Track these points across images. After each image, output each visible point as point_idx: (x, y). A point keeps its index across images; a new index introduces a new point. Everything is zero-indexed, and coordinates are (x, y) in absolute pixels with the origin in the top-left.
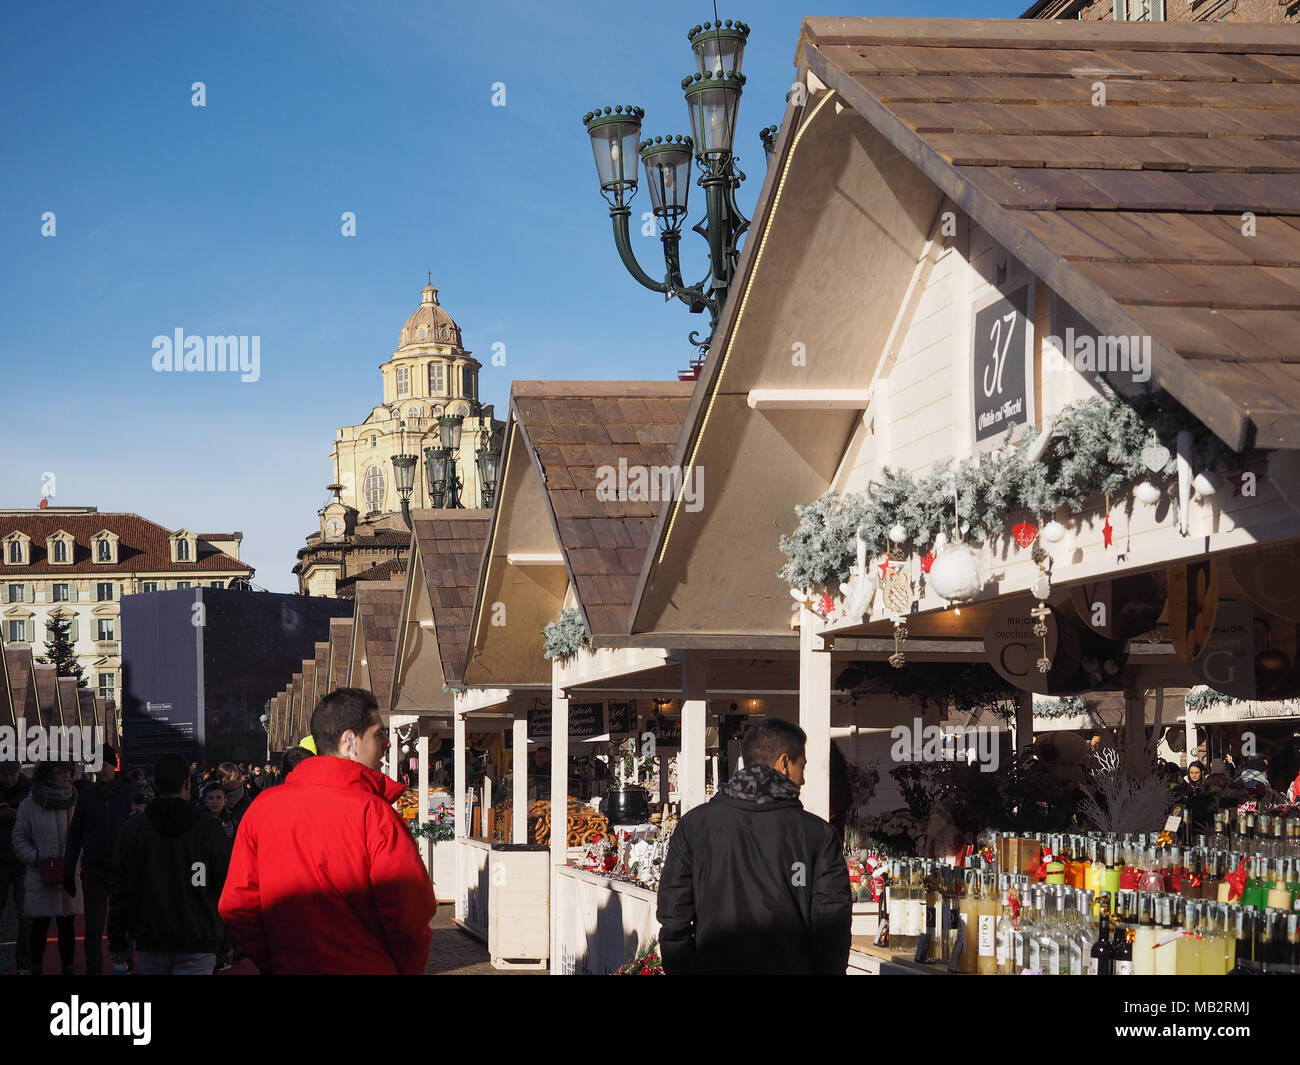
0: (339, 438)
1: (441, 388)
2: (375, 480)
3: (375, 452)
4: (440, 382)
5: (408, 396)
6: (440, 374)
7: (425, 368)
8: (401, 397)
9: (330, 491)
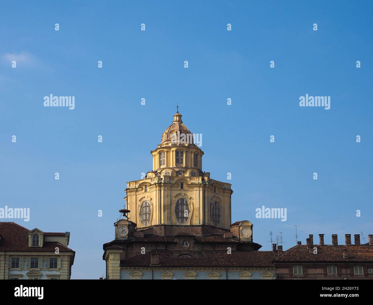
0: (128, 187)
1: (182, 163)
2: (146, 209)
3: (147, 195)
4: (182, 160)
5: (165, 166)
6: (182, 156)
7: (174, 153)
8: (162, 167)
9: (121, 213)
